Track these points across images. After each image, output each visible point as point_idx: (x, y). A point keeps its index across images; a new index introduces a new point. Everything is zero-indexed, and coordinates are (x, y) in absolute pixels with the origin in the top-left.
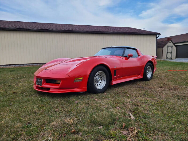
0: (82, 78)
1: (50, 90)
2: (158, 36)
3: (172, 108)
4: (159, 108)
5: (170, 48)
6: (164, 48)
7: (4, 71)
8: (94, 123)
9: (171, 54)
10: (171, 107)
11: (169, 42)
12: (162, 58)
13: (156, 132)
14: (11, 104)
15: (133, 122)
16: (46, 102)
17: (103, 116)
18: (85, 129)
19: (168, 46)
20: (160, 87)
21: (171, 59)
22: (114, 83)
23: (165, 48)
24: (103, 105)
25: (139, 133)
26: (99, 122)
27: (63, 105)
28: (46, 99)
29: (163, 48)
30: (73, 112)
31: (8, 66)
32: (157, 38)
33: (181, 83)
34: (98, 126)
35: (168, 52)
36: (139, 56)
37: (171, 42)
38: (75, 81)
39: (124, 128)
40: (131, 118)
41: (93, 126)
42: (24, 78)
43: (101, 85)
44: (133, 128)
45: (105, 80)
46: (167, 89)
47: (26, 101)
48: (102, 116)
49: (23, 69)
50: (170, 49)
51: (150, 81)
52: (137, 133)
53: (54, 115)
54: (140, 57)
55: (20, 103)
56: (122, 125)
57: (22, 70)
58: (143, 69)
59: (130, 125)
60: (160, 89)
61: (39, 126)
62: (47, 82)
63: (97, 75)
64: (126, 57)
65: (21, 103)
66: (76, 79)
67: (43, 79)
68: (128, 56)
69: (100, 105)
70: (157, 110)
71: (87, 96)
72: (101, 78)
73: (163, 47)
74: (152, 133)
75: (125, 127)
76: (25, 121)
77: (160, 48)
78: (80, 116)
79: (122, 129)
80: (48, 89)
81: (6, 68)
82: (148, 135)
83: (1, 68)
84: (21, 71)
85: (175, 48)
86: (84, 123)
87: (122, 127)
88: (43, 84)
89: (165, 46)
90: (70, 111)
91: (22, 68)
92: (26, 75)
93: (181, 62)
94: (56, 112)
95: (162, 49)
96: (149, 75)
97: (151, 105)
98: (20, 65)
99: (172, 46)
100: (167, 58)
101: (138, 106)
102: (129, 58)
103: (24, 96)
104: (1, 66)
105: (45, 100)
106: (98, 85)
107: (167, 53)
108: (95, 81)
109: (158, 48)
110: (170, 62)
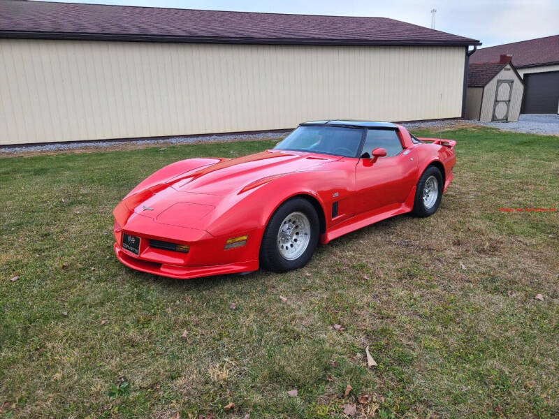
0: (245, 238)
1: (162, 269)
2: (471, 48)
3: (471, 328)
4: (439, 328)
5: (505, 87)
6: (486, 88)
7: (15, 171)
8: (278, 378)
9: (508, 106)
10: (469, 326)
11: (506, 70)
12: (479, 120)
13: (421, 408)
14: (66, 313)
15: (370, 376)
16: (154, 303)
17: (299, 357)
18: (257, 398)
19: (500, 82)
20: (455, 244)
21: (507, 119)
22: (331, 235)
23: (491, 87)
24: (302, 319)
25: (383, 411)
26: (291, 378)
27: (198, 315)
28: (154, 293)
29: (483, 87)
30: (225, 340)
31: (24, 149)
32: (468, 54)
33: (515, 227)
34: (287, 389)
35: (498, 99)
36: (405, 148)
37: (509, 70)
38: (226, 247)
39: (350, 395)
40: (367, 365)
41: (275, 389)
42: (80, 203)
43: (297, 247)
44: (370, 399)
45: (306, 234)
46: (472, 250)
47: (102, 300)
48: (297, 357)
49: (70, 164)
50: (504, 90)
51: (432, 219)
52: (377, 411)
53: (180, 350)
54: (406, 152)
55: (88, 306)
56: (343, 388)
57: (69, 169)
58: (415, 187)
59: (363, 384)
60: (453, 248)
61: (147, 388)
62: (151, 247)
63: (285, 223)
64: (366, 156)
65: (90, 307)
66: (229, 241)
67: (142, 239)
68: (374, 155)
69: (293, 319)
70: (433, 333)
71: (259, 283)
72: (297, 227)
73: (486, 85)
74: (410, 410)
75: (350, 392)
76: (110, 371)
77: (475, 87)
78: (244, 355)
79: (343, 397)
80: (157, 265)
81: (21, 159)
82: (402, 415)
83: (4, 156)
84: (67, 173)
85: (519, 88)
86: (254, 380)
87: (344, 393)
88: (142, 251)
89: (490, 80)
90: (219, 337)
91: (68, 159)
92: (83, 191)
93: (533, 135)
94: (184, 340)
95: (482, 89)
96: (430, 200)
97: (420, 316)
98: (59, 145)
99: (513, 82)
100: (494, 119)
101: (387, 318)
102: (375, 161)
103: (92, 278)
104: (3, 150)
105: (149, 297)
106: (287, 248)
107: (496, 101)
108: (279, 239)
109: (469, 87)
110: (501, 134)
